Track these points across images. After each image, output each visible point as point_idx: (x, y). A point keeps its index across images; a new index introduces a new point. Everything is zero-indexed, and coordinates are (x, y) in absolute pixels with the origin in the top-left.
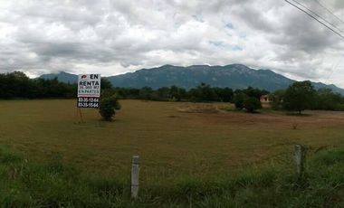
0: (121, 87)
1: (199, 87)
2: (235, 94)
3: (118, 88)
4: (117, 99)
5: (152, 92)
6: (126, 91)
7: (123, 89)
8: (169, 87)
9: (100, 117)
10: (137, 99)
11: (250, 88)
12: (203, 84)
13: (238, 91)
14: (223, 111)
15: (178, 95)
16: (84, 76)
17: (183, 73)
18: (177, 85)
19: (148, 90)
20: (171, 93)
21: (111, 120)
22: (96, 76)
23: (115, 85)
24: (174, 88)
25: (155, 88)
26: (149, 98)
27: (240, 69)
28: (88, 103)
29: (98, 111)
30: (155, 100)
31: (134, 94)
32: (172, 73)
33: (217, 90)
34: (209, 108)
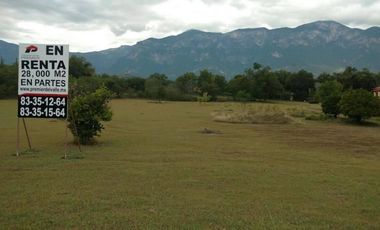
0: (111, 74)
1: (250, 72)
2: (318, 85)
3: (105, 76)
4: (105, 97)
5: (166, 83)
6: (121, 82)
7: (115, 77)
8: (197, 72)
9: (71, 137)
10: (141, 97)
11: (349, 69)
12: (257, 66)
13: (324, 78)
14: (299, 121)
15: (212, 88)
16: (32, 49)
17: (220, 45)
18: (210, 69)
19: (160, 79)
20: (199, 85)
21: (93, 143)
22: (59, 50)
23: (99, 70)
24: (205, 76)
25: (173, 77)
26: (161, 96)
27: (327, 31)
28: (43, 107)
29: (64, 124)
30: (172, 98)
31: (136, 88)
32: (201, 46)
33: (282, 77)
34: (271, 113)
